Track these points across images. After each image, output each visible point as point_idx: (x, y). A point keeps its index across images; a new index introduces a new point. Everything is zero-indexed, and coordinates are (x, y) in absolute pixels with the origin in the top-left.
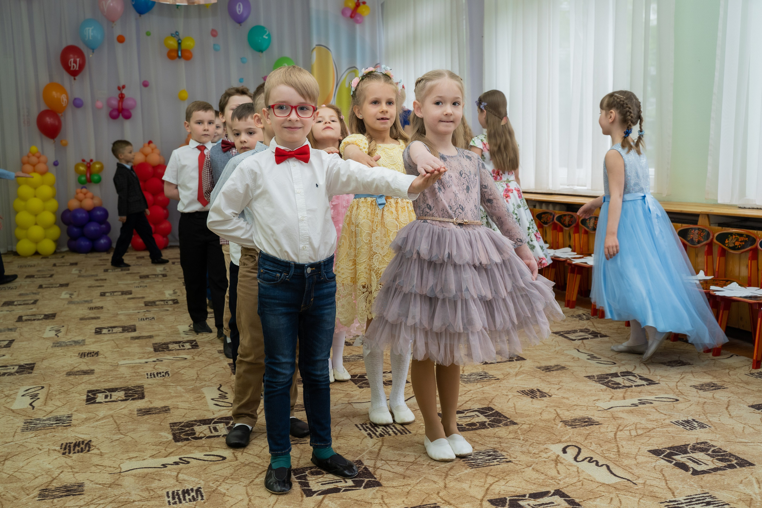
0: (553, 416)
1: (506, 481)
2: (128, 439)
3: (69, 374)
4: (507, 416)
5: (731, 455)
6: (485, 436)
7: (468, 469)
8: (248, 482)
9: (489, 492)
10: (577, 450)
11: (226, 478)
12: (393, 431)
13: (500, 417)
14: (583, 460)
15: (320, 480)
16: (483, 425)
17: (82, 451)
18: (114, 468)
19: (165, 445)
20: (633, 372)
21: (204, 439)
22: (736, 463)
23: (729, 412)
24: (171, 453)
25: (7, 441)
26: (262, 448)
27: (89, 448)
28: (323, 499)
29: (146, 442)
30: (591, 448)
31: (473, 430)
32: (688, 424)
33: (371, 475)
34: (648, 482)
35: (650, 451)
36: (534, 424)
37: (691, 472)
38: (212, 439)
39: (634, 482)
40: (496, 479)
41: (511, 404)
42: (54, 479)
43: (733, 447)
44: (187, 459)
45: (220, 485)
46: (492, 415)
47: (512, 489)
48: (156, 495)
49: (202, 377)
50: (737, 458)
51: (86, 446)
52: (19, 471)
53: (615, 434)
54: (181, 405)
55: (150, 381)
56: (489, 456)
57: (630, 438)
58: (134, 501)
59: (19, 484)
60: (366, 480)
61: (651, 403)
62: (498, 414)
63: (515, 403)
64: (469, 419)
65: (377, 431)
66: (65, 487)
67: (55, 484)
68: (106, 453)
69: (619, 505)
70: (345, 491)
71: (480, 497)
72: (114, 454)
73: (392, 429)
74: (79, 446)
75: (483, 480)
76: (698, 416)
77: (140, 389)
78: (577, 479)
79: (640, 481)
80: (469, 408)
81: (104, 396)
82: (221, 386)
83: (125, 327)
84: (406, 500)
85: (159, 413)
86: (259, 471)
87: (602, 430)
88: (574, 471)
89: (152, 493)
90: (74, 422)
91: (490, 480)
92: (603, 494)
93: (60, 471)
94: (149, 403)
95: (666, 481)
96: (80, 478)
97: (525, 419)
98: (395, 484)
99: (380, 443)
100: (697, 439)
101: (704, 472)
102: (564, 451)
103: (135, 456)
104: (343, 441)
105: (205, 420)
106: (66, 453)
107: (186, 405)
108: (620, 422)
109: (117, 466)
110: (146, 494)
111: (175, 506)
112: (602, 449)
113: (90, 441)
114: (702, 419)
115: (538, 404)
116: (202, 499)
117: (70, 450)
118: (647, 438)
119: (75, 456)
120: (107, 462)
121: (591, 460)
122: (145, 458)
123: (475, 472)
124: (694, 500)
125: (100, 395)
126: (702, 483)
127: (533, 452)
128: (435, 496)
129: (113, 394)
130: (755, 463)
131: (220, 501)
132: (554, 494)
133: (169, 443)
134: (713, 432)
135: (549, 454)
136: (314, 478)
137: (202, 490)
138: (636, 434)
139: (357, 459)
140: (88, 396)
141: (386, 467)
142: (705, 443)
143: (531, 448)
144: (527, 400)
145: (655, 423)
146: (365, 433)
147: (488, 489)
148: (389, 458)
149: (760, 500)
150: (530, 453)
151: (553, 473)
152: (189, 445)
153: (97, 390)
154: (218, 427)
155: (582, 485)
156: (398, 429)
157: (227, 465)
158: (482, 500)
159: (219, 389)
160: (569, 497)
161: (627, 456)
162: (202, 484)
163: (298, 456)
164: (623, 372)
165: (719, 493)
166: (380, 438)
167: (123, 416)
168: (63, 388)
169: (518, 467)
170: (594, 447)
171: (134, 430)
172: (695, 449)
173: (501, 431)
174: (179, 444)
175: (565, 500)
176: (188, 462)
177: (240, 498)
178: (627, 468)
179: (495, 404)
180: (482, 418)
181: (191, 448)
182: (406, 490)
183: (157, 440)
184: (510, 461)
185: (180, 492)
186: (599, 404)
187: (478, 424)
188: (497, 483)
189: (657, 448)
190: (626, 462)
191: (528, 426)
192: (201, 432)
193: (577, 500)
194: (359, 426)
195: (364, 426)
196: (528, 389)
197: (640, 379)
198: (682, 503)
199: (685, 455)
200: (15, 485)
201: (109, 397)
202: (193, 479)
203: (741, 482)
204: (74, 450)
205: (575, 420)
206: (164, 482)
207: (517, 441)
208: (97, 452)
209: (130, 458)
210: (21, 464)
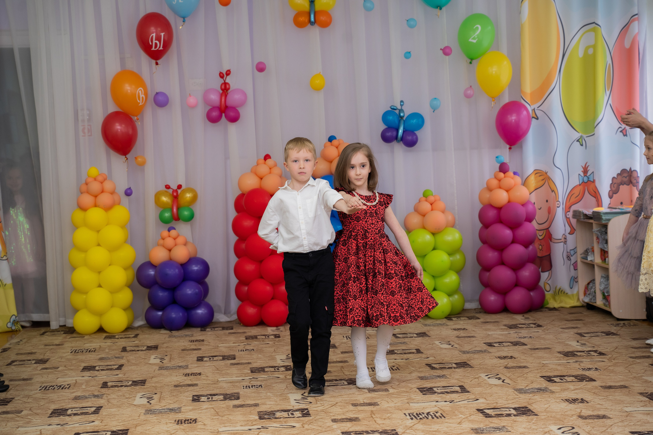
83: (227, 395)
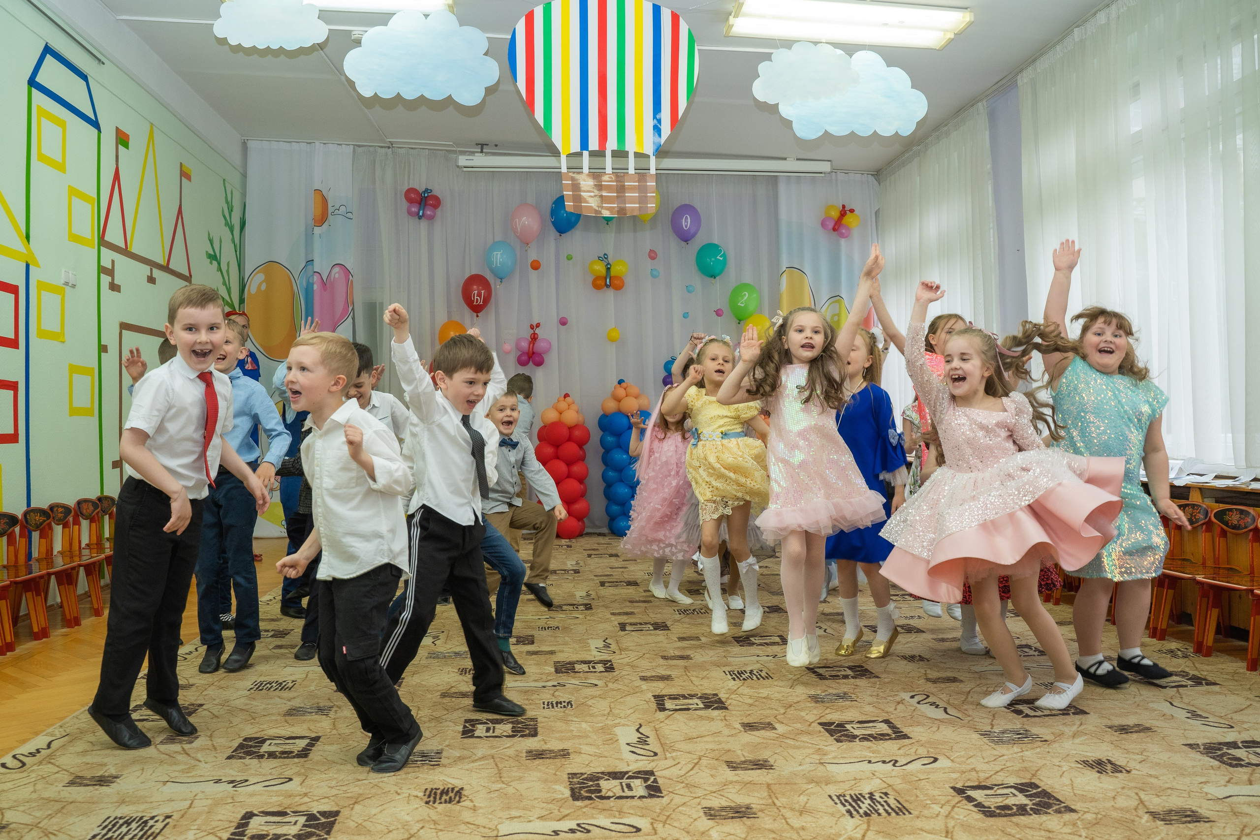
0: (1134, 803)
2: (511, 790)
3: (444, 695)
4: (1061, 799)
6: (1026, 827)
12: (885, 810)
13: (1049, 798)
16: (1022, 810)
17: (450, 802)
18: (490, 829)
19: (559, 804)
21: (612, 799)
24: (566, 816)
25: (360, 778)
26: (692, 820)
27: (460, 798)
29: (535, 797)
31: (1006, 815)
36: (1103, 813)
38: (624, 801)
41: (1066, 780)
42: (412, 836)
44: (587, 827)
46: (1036, 795)
49: (617, 711)
51: (456, 795)
52: (370, 820)
54: (585, 749)
55: (547, 712)
62: (1045, 794)
63: (1073, 779)
64: (1000, 799)
65: (860, 808)
68: (481, 808)
72: (491, 810)
73: (883, 806)
74: (447, 793)
77: (532, 723)
80: (1000, 783)
81: (485, 728)
82: (641, 726)
85: (555, 757)
87: (1216, 831)
90: (443, 761)
93: (421, 826)
94: (542, 743)
97: (1089, 805)
99: (865, 826)
103: (518, 815)
104: (809, 819)
105: (615, 773)
106: (430, 801)
107: (592, 750)
108: (1245, 820)
109: (494, 827)
113: (462, 789)
115: (1109, 783)
117: (435, 798)
119: (441, 807)
120: (481, 821)
122: (532, 818)
125: (480, 727)
129: (497, 726)
133: (565, 800)
140: (465, 727)
144: (1092, 775)
146: (843, 810)
152: (592, 806)
153: (477, 720)
154: (632, 785)
156: (893, 806)
159: (638, 730)
164: (1246, 742)
166: (865, 819)
167: (507, 758)
168: (434, 714)
171: (520, 778)
173: (1051, 821)
174: (579, 803)
176: (588, 831)
179: (1042, 778)
180: (1021, 799)
181: (594, 811)
183: (549, 795)
186: (1207, 789)
187: (1015, 808)
191: (1094, 816)
192: (609, 790)
194: (835, 798)
195: (841, 798)
196: (1093, 759)
201: (491, 731)
204: (440, 799)
205: (1170, 812)
208: (470, 804)
209: (512, 818)
210: (374, 811)
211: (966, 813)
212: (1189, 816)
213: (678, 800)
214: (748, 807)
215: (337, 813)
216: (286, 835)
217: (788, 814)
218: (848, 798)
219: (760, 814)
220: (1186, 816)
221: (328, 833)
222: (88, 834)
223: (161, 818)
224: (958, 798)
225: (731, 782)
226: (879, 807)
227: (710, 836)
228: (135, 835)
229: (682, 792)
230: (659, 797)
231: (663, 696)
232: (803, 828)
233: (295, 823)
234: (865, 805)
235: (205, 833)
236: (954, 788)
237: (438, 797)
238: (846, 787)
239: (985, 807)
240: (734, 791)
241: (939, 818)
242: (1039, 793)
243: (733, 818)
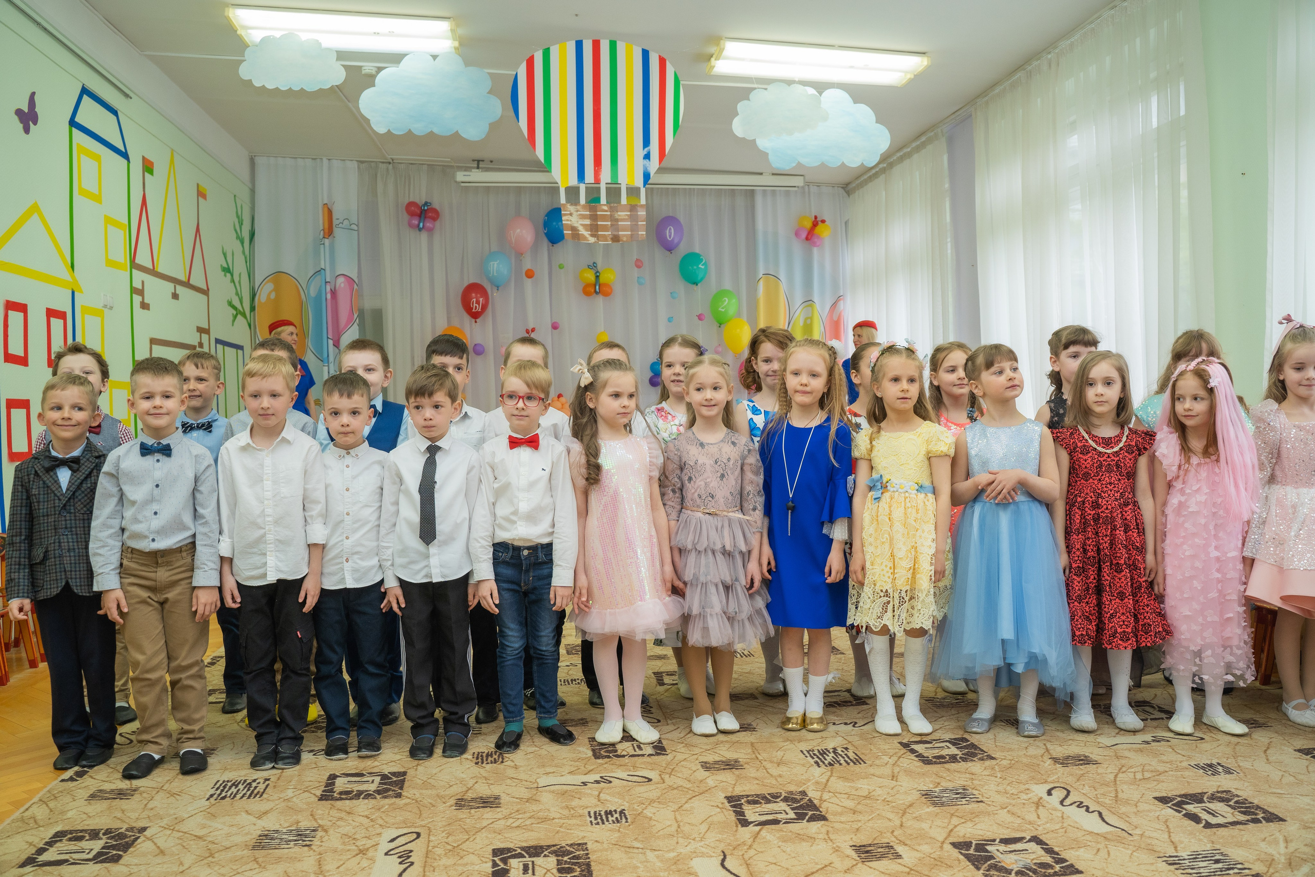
0: (1041, 751)
1: (973, 823)
2: (543, 752)
4: (985, 750)
5: (1258, 807)
6: (955, 771)
7: (931, 808)
8: (676, 807)
9: (952, 834)
10: (1065, 792)
11: (652, 801)
12: (845, 761)
13: (975, 749)
14: (1071, 804)
15: (757, 810)
16: (953, 759)
17: (495, 763)
18: (530, 782)
19: (584, 762)
20: (1152, 702)
21: (626, 757)
22: (1262, 817)
23: (1267, 756)
24: (591, 770)
26: (692, 772)
27: (503, 759)
28: (760, 830)
29: (563, 757)
30: (1082, 791)
31: (940, 763)
32: (1211, 768)
33: (816, 808)
34: (1147, 834)
35: (1155, 798)
36: (1017, 760)
37: (1202, 825)
38: (636, 758)
39: (1130, 832)
40: (963, 821)
42: (469, 789)
43: (1262, 798)
44: (608, 778)
45: (646, 808)
46: (965, 747)
47: (981, 833)
48: (576, 814)
50: (1265, 811)
51: (499, 757)
52: (432, 778)
53: (1116, 776)
56: (957, 794)
57: (1134, 782)
58: (553, 819)
59: (434, 792)
60: (810, 813)
61: (1168, 741)
62: (973, 746)
64: (937, 751)
65: (825, 759)
66: (481, 798)
67: (470, 795)
68: (521, 766)
69: (1106, 856)
70: (785, 823)
71: (941, 839)
72: (529, 768)
73: (843, 758)
74: (492, 757)
75: (946, 821)
76: (1225, 760)
78: (1060, 825)
79: (1138, 832)
80: (940, 738)
84: (855, 838)
85: (576, 725)
86: (689, 796)
87: (1100, 771)
88: (1057, 816)
89: (572, 812)
91: (955, 821)
92: (1090, 844)
93: (475, 781)
95: (1169, 832)
96: (496, 790)
97: (1005, 754)
98: (843, 819)
99: (829, 773)
100: (1219, 786)
101: (1219, 826)
102: (1049, 793)
103: (552, 771)
104: (785, 769)
106: (477, 763)
108: (1123, 762)
109: (533, 781)
110: (566, 812)
111: (597, 826)
112: (1096, 792)
114: (1230, 763)
116: (627, 822)
117: (482, 759)
118: (1155, 783)
119: (488, 767)
120: (523, 776)
121: (1080, 805)
122: (563, 773)
123: (939, 811)
124: (1200, 856)
126: (1214, 838)
127: (1011, 792)
128: (889, 834)
130: (1287, 819)
131: (647, 825)
132: (1030, 841)
133: (589, 759)
134: (1241, 779)
135: (1029, 796)
136: (750, 807)
137: (626, 812)
138: (1141, 777)
139: (801, 790)
141: (834, 800)
142: (1227, 792)
143: (1009, 788)
145: (1168, 765)
146: (812, 761)
147: (951, 830)
148: (838, 791)
149: (1283, 861)
150: (1007, 794)
151: (1032, 817)
152: (611, 763)
154: (642, 746)
155: (1066, 832)
156: (851, 758)
157: (653, 787)
158: (943, 843)
160: (1047, 845)
161: (1127, 802)
162: (626, 806)
163: (733, 782)
164: (1138, 702)
165: (1233, 850)
166: (829, 768)
169: (990, 809)
170: (1086, 790)
172: (1213, 798)
173: (975, 766)
174: (600, 761)
175: (1042, 848)
176: (610, 782)
177: (668, 823)
178: (1124, 816)
181: (613, 767)
182: (855, 826)
183: (575, 755)
184: (981, 801)
185: (603, 813)
186: (1101, 739)
187: (947, 757)
188: (963, 825)
189: (1165, 795)
190: (1123, 809)
191: (1009, 762)
192: (623, 750)
193: (1056, 849)
194: (805, 752)
195: (810, 752)
197: (1159, 711)
198: (1184, 859)
199: (1199, 805)
200: (429, 792)
202: (616, 800)
203: (1264, 840)
204: (487, 760)
205: (1068, 758)
206: (585, 801)
207: (993, 778)
208: (512, 764)
209: (547, 774)
210: (434, 771)
211: (909, 762)
212: (1082, 760)
213: (680, 757)
214: (736, 761)
215: (404, 773)
216: (367, 791)
217: (768, 765)
218: (816, 752)
219: (746, 766)
220: (1080, 760)
221: (401, 788)
222: (206, 794)
223: (262, 781)
224: (904, 750)
225: (722, 742)
226: (841, 758)
227: (707, 783)
228: (245, 794)
229: (683, 750)
230: (664, 754)
231: (662, 673)
232: (780, 776)
233: (373, 782)
234: (829, 758)
235: (301, 791)
236: (901, 743)
237: (485, 759)
238: (815, 744)
239: (924, 757)
240: (725, 749)
241: (888, 766)
242: (968, 745)
243: (724, 769)
